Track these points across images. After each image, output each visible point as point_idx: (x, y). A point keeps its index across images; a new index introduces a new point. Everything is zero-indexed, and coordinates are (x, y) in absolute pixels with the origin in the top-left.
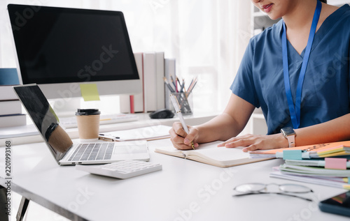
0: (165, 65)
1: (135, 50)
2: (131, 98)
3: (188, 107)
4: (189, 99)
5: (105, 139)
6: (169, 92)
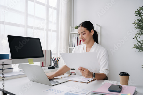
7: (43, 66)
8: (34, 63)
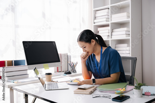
0: (68, 57)
1: (59, 53)
2: (58, 68)
3: (75, 70)
4: (75, 68)
5: (54, 82)
6: (69, 66)
7: (58, 71)
8: (49, 68)
